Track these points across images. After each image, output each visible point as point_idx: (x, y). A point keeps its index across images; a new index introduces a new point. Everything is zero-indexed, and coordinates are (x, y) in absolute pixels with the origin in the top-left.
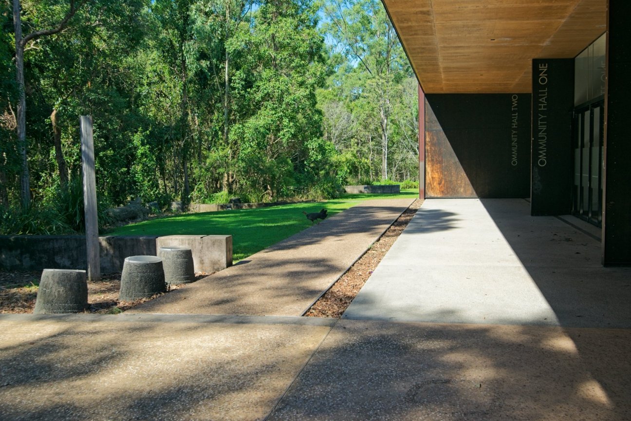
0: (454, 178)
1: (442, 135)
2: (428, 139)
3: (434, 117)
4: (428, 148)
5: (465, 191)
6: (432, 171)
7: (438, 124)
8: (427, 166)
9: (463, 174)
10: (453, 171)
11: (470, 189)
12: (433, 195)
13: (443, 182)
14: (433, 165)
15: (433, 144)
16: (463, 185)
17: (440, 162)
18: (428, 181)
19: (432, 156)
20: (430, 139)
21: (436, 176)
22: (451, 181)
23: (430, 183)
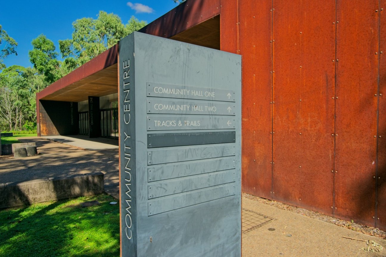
0: (51, 129)
1: (46, 114)
2: (41, 115)
3: (43, 108)
4: (41, 118)
5: (55, 133)
6: (43, 127)
7: (45, 110)
8: (41, 125)
9: (55, 128)
10: (51, 127)
11: (57, 132)
12: (43, 135)
13: (47, 130)
14: (43, 125)
15: (43, 117)
16: (55, 131)
17: (46, 124)
18: (41, 130)
19: (43, 121)
20: (42, 115)
21: (44, 128)
22: (50, 130)
23: (42, 131)
